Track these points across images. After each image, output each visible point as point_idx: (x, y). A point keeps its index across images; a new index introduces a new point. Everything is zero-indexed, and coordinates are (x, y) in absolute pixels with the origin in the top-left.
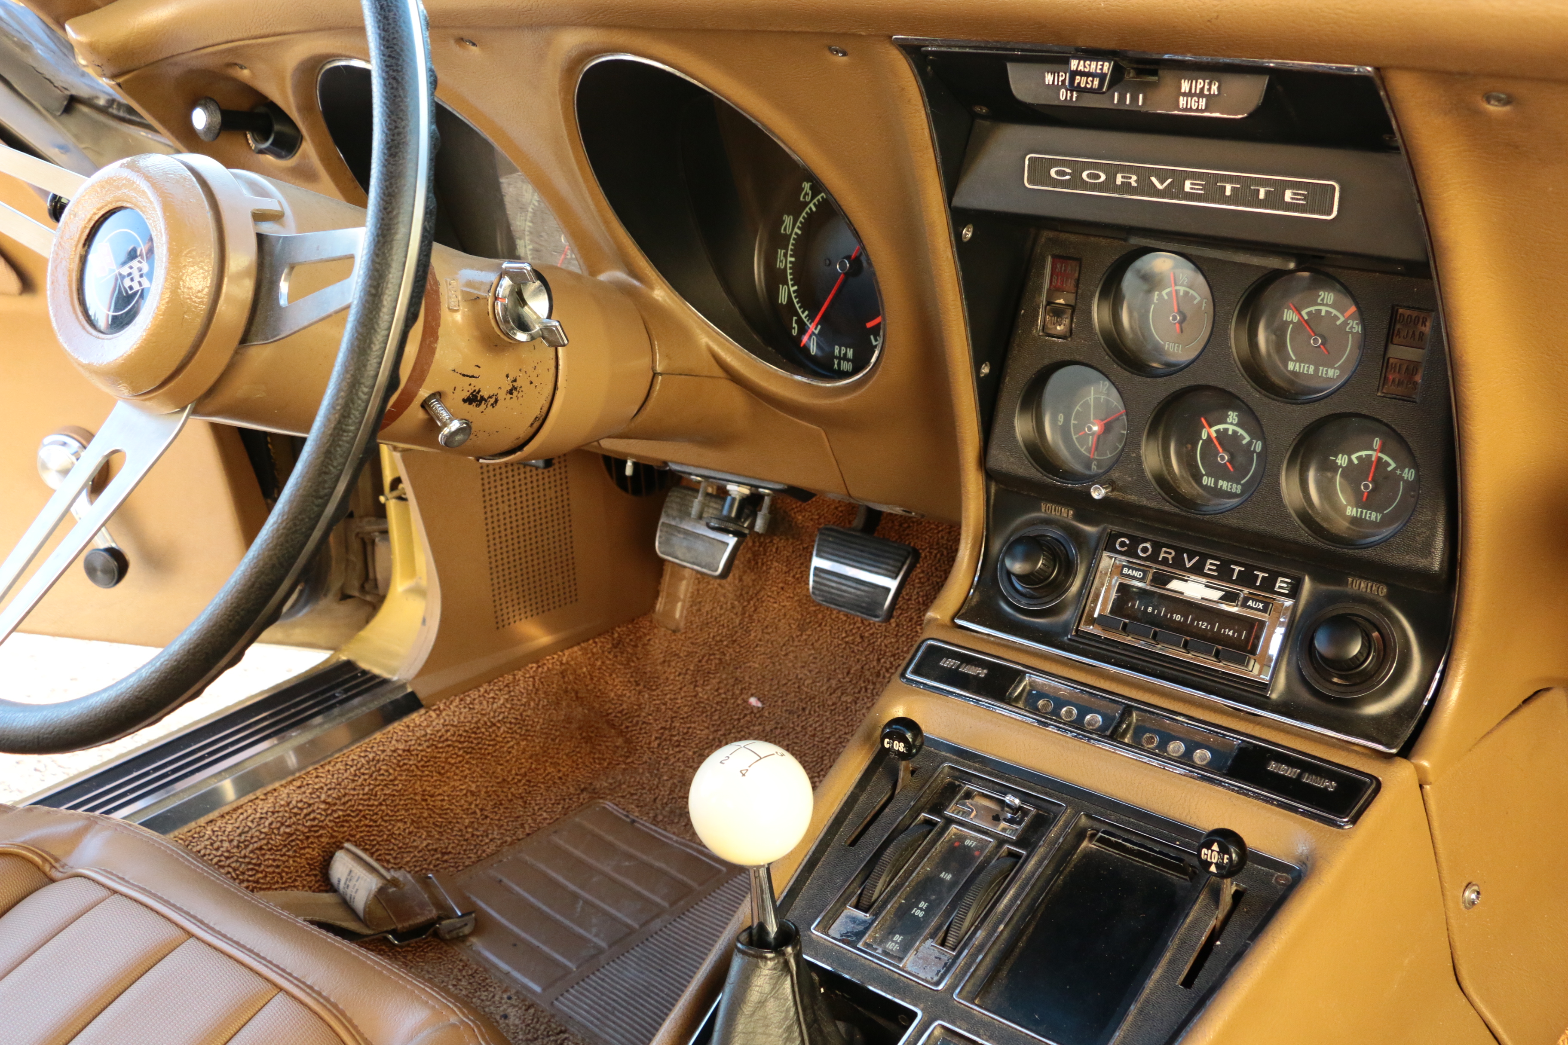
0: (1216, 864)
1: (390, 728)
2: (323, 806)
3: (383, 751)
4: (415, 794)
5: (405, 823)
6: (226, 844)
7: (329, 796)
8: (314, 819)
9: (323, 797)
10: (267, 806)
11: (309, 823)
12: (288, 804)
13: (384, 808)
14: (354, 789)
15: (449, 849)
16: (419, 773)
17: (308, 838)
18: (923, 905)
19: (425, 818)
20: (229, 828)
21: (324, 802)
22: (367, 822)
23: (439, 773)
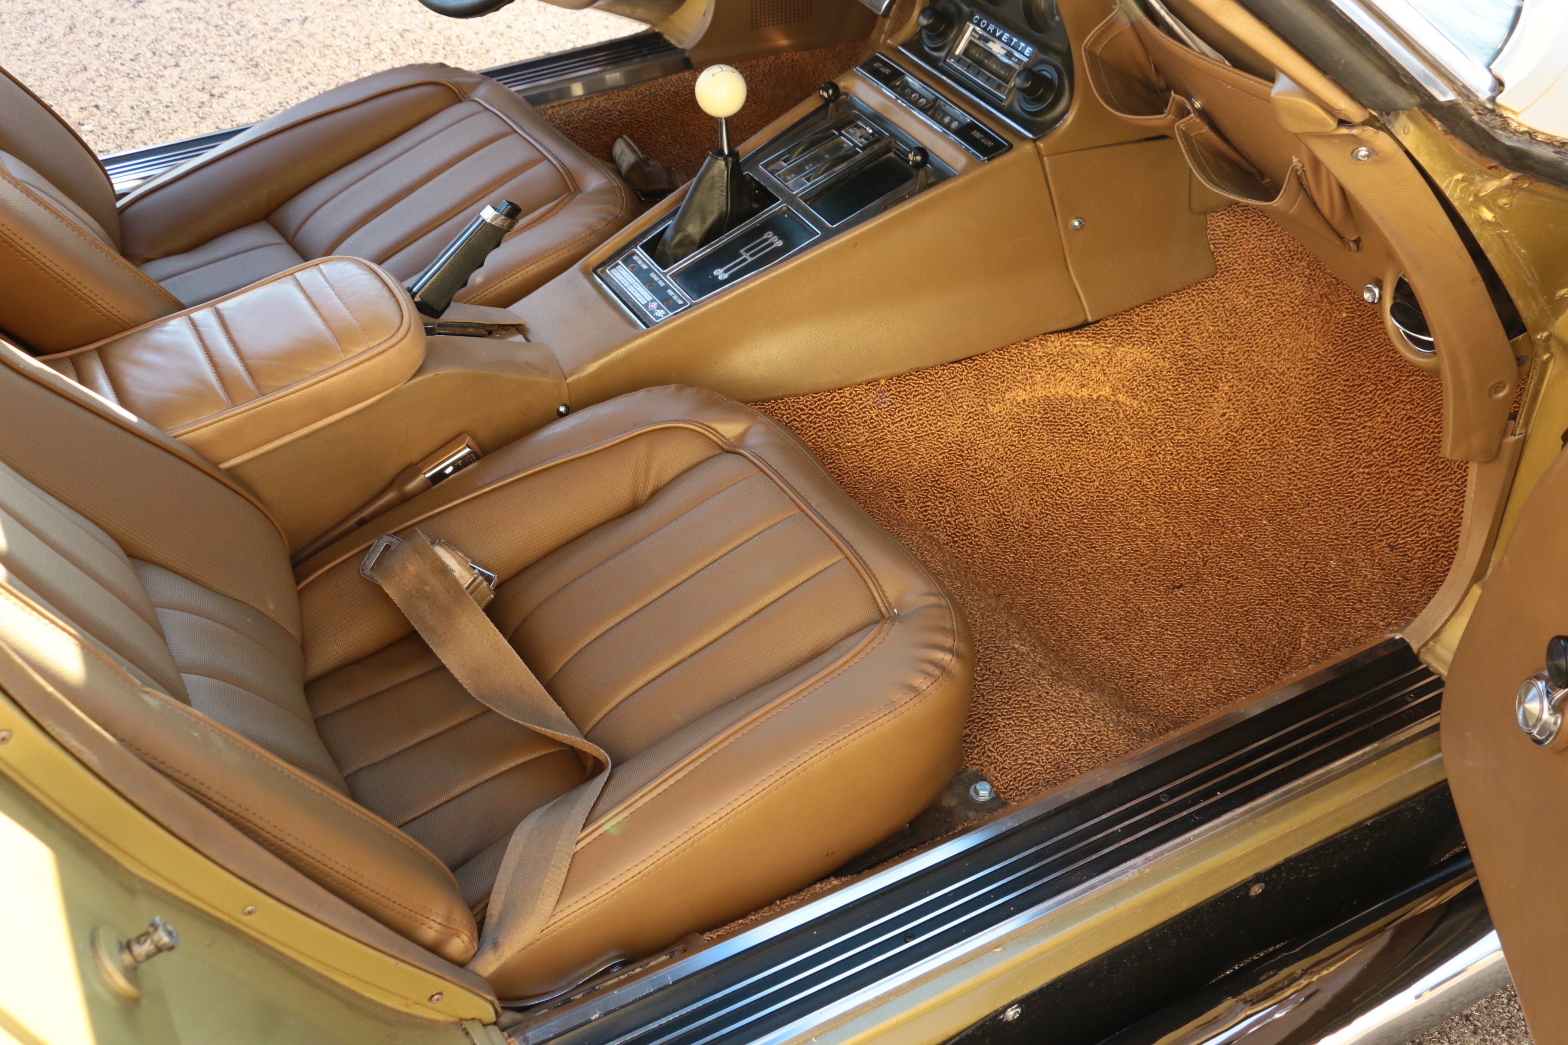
0: (912, 161)
1: (669, 78)
2: (617, 113)
3: (661, 90)
4: (677, 121)
5: (667, 136)
6: (558, 121)
7: (622, 108)
8: (611, 119)
9: (619, 108)
10: (586, 105)
11: (607, 121)
12: (597, 107)
13: (655, 123)
14: (639, 108)
15: (692, 159)
16: (681, 108)
17: (605, 129)
18: (811, 165)
19: (681, 138)
20: (562, 112)
21: (619, 111)
22: (643, 130)
23: (695, 112)
